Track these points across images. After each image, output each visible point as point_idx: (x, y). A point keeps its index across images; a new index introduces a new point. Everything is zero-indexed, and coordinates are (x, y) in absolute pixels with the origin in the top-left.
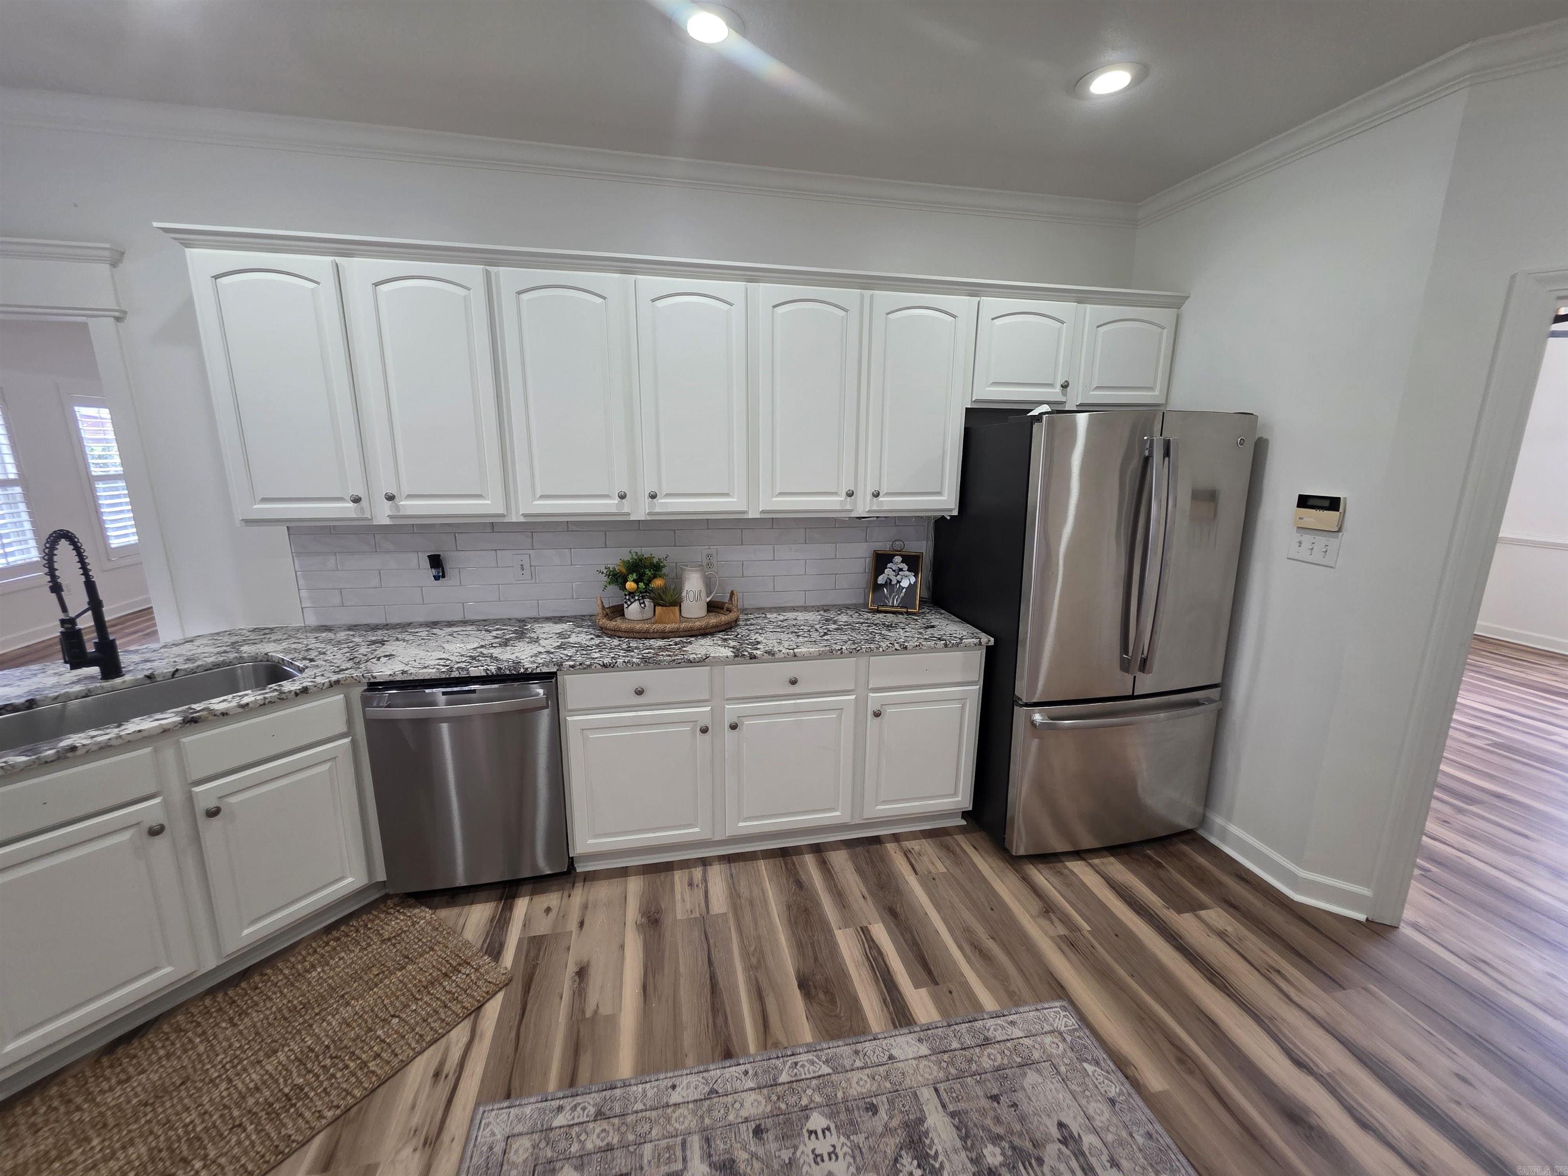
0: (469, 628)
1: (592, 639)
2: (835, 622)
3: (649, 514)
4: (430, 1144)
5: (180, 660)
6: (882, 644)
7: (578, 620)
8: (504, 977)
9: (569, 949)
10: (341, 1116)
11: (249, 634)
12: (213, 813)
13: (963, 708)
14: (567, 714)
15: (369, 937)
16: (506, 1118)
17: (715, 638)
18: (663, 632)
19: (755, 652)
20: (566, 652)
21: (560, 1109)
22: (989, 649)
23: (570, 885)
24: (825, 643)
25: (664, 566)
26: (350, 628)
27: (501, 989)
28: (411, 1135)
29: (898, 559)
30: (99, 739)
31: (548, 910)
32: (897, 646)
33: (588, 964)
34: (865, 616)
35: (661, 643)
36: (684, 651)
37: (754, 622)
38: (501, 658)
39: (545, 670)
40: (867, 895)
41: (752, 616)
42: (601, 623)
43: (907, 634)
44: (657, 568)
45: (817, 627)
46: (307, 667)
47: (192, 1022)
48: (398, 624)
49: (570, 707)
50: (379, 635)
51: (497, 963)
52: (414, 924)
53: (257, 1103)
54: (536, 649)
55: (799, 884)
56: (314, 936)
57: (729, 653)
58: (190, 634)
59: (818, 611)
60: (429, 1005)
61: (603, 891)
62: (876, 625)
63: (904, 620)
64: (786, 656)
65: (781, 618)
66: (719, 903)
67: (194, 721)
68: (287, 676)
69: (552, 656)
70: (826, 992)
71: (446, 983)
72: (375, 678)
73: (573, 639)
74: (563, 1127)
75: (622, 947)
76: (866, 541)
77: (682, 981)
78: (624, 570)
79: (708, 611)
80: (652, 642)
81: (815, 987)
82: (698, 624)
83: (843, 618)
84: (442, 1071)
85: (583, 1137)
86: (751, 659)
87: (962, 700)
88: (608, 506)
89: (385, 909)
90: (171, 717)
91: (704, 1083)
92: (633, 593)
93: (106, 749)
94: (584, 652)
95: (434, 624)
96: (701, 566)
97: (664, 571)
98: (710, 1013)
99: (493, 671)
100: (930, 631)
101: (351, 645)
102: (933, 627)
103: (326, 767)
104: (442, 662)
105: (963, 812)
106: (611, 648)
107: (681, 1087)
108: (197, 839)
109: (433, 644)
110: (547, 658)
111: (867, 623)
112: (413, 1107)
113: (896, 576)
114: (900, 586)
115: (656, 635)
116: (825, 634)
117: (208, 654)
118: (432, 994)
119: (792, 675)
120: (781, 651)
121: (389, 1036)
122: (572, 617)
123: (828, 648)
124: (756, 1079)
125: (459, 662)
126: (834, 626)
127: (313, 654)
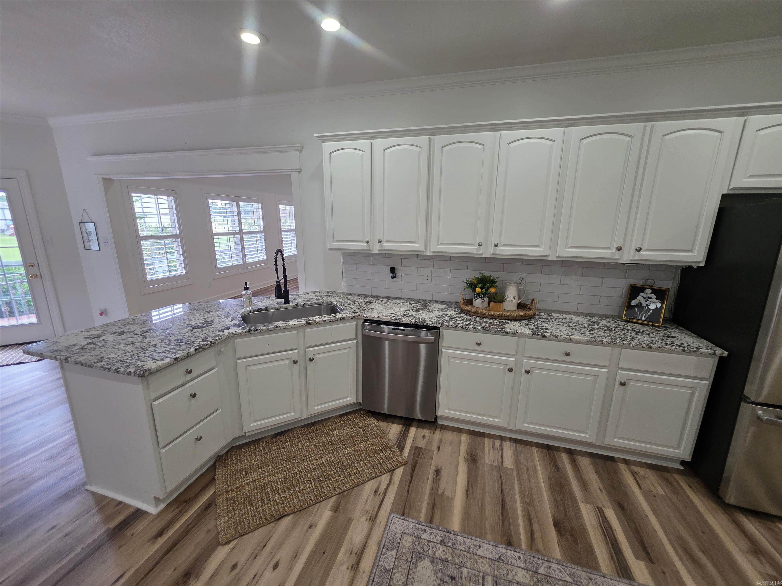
0: (403, 301)
1: (457, 314)
2: (598, 324)
3: (493, 254)
4: (372, 520)
5: (305, 300)
6: (632, 342)
7: (450, 304)
8: (404, 460)
9: (432, 458)
10: (342, 493)
11: (325, 293)
12: (311, 360)
13: (692, 394)
14: (443, 348)
15: (354, 424)
16: (402, 524)
17: (521, 323)
18: (493, 315)
19: (545, 334)
20: (445, 318)
21: (425, 531)
22: (721, 359)
23: (434, 428)
24: (591, 336)
25: (497, 282)
26: (359, 295)
27: (402, 465)
28: (365, 513)
29: (648, 291)
30: (284, 325)
31: (424, 437)
32: (644, 345)
33: (441, 469)
34: (620, 324)
35: (492, 321)
36: (504, 327)
37: (544, 317)
38: (416, 317)
39: (435, 325)
40: (603, 490)
41: (543, 314)
42: (462, 307)
43: (652, 339)
44: (492, 282)
45: (586, 325)
46: (344, 309)
47: (298, 436)
48: (376, 296)
49: (444, 345)
50: (368, 300)
51: (402, 453)
52: (370, 424)
53: (315, 475)
54: (431, 315)
55: (557, 468)
56: (336, 417)
57: (530, 332)
58: (308, 291)
59: (586, 316)
60: (374, 461)
61: (449, 436)
62: (627, 330)
63: (649, 330)
64: (565, 339)
65: (562, 317)
66: (509, 463)
67: (309, 324)
68: (337, 312)
69: (438, 319)
70: (572, 535)
71: (381, 454)
72: (367, 317)
73: (448, 313)
74: (426, 540)
75: (457, 466)
76: (625, 278)
77: (487, 494)
78: (475, 282)
79: (518, 308)
80: (487, 320)
81: (564, 529)
82: (512, 314)
83: (603, 323)
84: (378, 491)
85: (435, 549)
86: (542, 337)
87: (693, 389)
88: (472, 249)
89: (360, 414)
90: (303, 321)
91: (496, 552)
92: (479, 294)
93: (285, 329)
94: (453, 320)
95: (389, 298)
96: (517, 283)
97: (496, 284)
98: (501, 517)
99: (413, 322)
100: (670, 340)
101: (359, 302)
102: (673, 337)
103: (346, 351)
104: (392, 315)
105: (682, 461)
106: (466, 320)
107: (484, 548)
108: (306, 368)
109: (388, 306)
110: (437, 320)
111: (620, 328)
112: (367, 501)
113: (646, 301)
114: (648, 308)
115: (489, 317)
116: (591, 330)
117: (313, 299)
118: (376, 457)
119: (567, 351)
120: (562, 336)
121: (359, 468)
122: (447, 302)
123: (593, 339)
124: (525, 564)
125: (399, 316)
126: (597, 327)
127: (346, 304)
